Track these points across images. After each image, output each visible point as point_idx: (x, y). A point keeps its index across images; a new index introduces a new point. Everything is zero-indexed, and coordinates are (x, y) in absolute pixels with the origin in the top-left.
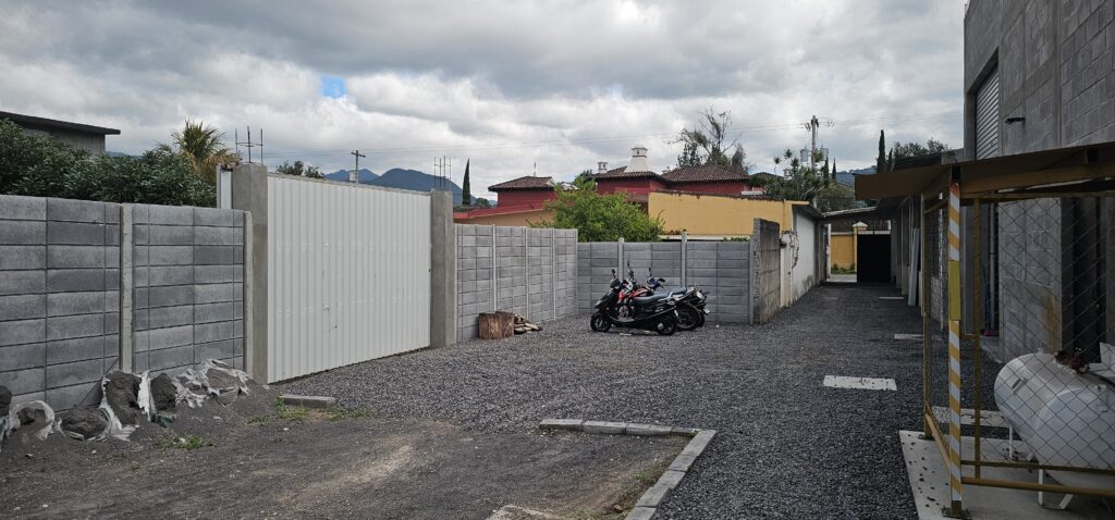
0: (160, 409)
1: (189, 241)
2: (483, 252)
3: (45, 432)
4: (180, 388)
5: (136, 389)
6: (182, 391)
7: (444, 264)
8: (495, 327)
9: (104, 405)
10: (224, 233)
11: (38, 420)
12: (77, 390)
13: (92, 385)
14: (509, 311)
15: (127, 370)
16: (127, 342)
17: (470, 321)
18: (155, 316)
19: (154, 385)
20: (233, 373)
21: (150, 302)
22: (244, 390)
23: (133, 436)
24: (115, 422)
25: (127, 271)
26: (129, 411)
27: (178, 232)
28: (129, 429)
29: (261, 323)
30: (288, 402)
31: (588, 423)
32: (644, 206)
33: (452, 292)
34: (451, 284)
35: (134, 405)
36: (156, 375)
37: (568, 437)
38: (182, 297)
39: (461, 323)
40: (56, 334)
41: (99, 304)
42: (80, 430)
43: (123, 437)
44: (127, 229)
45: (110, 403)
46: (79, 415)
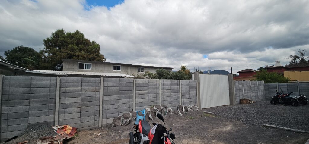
0: (186, 112)
1: (188, 85)
2: (240, 86)
3: (172, 113)
4: (188, 108)
5: (182, 108)
6: (189, 109)
7: (232, 89)
8: (245, 102)
9: (178, 110)
10: (193, 84)
11: (171, 111)
12: (175, 108)
13: (176, 107)
14: (247, 98)
15: (181, 105)
16: (181, 101)
17: (238, 100)
18: (184, 97)
19: (185, 107)
20: (196, 107)
21: (184, 95)
22: (198, 110)
23: (182, 115)
24: (180, 113)
25: (180, 90)
26: (182, 111)
27: (187, 84)
28: (182, 114)
29: (200, 99)
30: (205, 113)
31: (277, 127)
32: (283, 75)
33: (234, 94)
34: (234, 93)
35: (182, 110)
36: (185, 106)
37: (272, 129)
38: (188, 94)
39: (237, 100)
40: (172, 99)
41: (177, 95)
42: (176, 114)
43: (181, 115)
44: (180, 84)
45: (179, 110)
46: (175, 111)
